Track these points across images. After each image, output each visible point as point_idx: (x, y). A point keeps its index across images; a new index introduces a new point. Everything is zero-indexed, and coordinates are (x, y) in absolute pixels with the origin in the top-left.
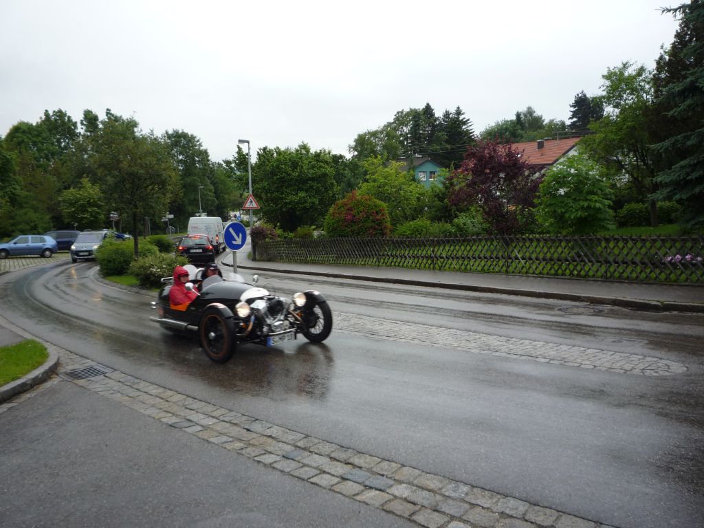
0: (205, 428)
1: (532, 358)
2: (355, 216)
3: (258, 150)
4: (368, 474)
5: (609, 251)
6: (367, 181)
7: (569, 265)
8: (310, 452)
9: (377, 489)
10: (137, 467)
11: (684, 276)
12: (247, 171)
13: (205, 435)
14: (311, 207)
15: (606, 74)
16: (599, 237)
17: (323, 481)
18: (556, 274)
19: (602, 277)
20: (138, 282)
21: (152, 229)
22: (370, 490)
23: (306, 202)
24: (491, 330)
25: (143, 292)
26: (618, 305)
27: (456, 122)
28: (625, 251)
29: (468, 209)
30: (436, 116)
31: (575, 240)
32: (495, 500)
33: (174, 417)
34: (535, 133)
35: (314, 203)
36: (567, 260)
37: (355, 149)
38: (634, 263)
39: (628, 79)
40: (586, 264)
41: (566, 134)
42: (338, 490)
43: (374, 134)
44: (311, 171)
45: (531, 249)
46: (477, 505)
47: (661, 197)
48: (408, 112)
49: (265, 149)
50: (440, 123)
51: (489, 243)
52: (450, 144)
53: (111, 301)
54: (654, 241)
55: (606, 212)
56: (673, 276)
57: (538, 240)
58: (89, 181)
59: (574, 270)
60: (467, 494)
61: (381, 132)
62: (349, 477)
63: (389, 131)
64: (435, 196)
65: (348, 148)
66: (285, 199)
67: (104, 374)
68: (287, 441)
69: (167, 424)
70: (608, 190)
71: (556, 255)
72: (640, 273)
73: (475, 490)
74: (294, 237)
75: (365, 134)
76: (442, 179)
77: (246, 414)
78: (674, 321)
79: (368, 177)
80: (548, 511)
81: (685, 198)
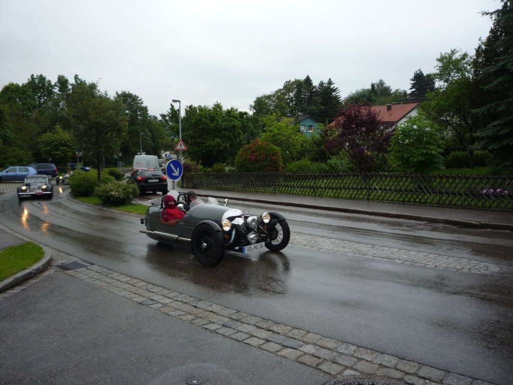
0: (164, 305)
1: (391, 260)
2: (257, 157)
3: (186, 108)
4: (285, 338)
5: (442, 185)
6: (265, 131)
7: (413, 195)
8: (242, 322)
9: (291, 348)
10: (120, 331)
11: (495, 204)
12: (178, 123)
13: (165, 310)
14: (224, 150)
15: (439, 57)
16: (435, 175)
17: (253, 342)
18: (404, 201)
19: (437, 203)
20: (101, 202)
21: (105, 163)
22: (287, 349)
23: (220, 146)
24: (360, 240)
25: (105, 209)
26: (449, 224)
27: (328, 90)
28: (454, 185)
29: (338, 153)
30: (314, 85)
31: (418, 177)
32: (375, 356)
33: (141, 297)
34: (385, 98)
35: (226, 147)
36: (411, 191)
37: (254, 108)
38: (460, 194)
39: (455, 62)
40: (425, 194)
41: (407, 100)
42: (265, 348)
43: (269, 97)
44: (225, 123)
45: (386, 183)
46: (362, 359)
47: (479, 147)
48: (293, 82)
49: (191, 107)
50: (316, 90)
51: (355, 178)
52: (324, 105)
53: (82, 215)
54: (474, 179)
55: (439, 157)
56: (487, 204)
57: (391, 177)
58: (60, 128)
59: (416, 198)
60: (355, 352)
61: (274, 96)
62: (271, 339)
63: (279, 96)
64: (315, 143)
65: (249, 107)
66: (205, 143)
67: (86, 267)
68: (224, 315)
69: (137, 302)
70: (441, 142)
71: (404, 188)
72: (464, 201)
73: (360, 349)
74: (212, 171)
75: (262, 97)
76: (319, 131)
77: (193, 296)
78: (489, 235)
79: (265, 129)
80: (412, 363)
81: (496, 148)
